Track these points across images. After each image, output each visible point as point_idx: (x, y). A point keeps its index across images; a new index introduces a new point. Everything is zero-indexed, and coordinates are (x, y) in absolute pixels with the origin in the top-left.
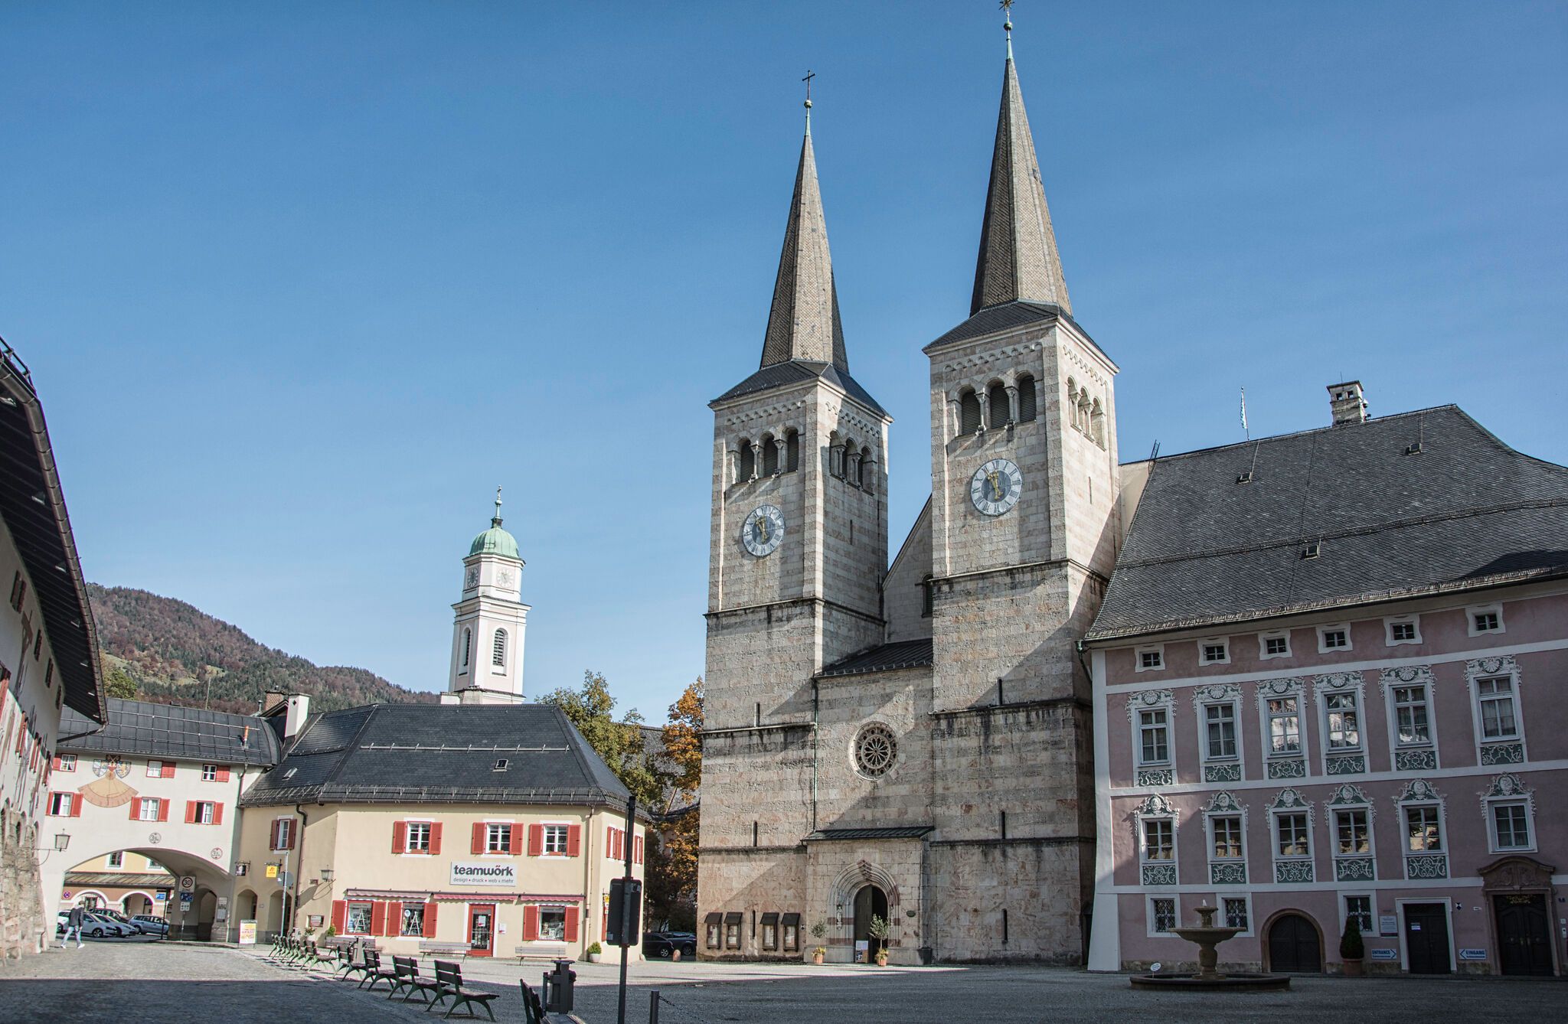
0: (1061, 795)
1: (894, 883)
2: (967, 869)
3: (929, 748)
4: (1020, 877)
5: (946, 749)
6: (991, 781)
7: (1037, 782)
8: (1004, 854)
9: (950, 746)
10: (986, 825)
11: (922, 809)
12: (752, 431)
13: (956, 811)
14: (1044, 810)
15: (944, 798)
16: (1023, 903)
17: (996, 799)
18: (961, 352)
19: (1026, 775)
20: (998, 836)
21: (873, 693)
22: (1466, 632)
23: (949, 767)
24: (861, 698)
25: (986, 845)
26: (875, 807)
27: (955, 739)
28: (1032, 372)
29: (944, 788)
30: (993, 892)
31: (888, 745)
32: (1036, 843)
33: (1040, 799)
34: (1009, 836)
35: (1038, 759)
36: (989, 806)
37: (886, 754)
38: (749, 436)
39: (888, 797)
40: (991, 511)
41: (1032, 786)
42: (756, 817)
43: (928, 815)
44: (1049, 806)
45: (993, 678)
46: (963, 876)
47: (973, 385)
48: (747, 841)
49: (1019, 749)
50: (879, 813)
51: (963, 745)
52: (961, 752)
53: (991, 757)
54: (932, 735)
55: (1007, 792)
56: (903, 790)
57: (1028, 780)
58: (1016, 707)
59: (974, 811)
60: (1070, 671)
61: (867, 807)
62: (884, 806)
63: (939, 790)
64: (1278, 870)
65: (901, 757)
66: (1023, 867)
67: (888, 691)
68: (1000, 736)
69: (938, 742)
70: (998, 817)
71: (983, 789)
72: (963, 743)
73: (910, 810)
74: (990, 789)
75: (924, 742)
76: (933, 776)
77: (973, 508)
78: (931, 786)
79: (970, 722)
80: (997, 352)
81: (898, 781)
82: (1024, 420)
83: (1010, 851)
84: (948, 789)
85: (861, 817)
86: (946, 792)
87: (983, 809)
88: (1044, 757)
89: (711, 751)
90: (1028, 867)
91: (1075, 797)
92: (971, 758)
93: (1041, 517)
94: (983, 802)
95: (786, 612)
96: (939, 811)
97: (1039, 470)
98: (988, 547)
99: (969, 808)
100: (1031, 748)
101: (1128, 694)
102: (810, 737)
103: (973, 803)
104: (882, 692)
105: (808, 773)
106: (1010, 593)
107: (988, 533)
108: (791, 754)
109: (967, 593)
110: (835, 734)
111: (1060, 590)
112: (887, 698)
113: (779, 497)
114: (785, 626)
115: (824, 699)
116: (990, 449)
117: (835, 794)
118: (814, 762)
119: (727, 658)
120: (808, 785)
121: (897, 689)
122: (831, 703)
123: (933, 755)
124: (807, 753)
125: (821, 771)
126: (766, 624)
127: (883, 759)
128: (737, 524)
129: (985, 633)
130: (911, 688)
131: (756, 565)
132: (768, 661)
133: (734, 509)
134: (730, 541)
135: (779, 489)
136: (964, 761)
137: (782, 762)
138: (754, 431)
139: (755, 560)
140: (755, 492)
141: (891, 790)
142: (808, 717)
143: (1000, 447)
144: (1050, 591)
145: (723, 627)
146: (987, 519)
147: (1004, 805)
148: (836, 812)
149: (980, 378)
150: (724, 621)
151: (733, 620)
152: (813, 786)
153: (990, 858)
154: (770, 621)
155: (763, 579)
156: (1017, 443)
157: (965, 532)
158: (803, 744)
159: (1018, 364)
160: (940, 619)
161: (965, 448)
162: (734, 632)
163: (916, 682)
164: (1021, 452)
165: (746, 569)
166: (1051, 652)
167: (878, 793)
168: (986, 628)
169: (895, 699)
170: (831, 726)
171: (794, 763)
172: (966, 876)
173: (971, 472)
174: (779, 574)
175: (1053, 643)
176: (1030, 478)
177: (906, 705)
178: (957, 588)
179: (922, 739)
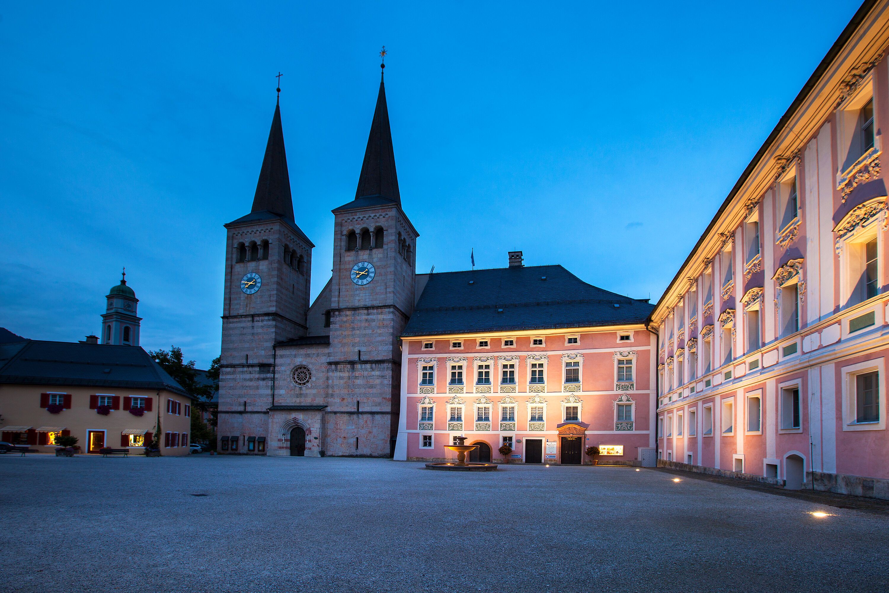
0: (384, 396)
1: (308, 427)
2: (341, 422)
3: (326, 376)
4: (364, 426)
5: (334, 376)
6: (353, 389)
7: (374, 391)
8: (358, 417)
9: (336, 375)
10: (350, 406)
11: (322, 399)
12: (246, 239)
13: (338, 400)
14: (376, 401)
15: (332, 395)
16: (365, 435)
17: (355, 396)
18: (350, 214)
19: (369, 388)
20: (356, 410)
21: (301, 353)
22: (564, 344)
23: (335, 383)
24: (295, 355)
25: (351, 413)
26: (301, 397)
27: (338, 373)
28: (383, 226)
29: (332, 391)
30: (353, 431)
31: (308, 374)
32: (373, 413)
33: (375, 397)
34: (360, 410)
35: (375, 382)
36: (352, 399)
37: (306, 377)
38: (244, 242)
39: (307, 394)
40: (360, 283)
41: (372, 392)
42: (245, 399)
43: (325, 401)
44: (378, 400)
45: (356, 349)
46: (340, 425)
47: (355, 229)
48: (241, 408)
49: (367, 378)
50: (302, 400)
51: (341, 375)
52: (341, 378)
53: (354, 380)
54: (328, 371)
55: (360, 394)
56: (314, 391)
57: (370, 390)
58: (366, 362)
59: (345, 401)
60: (391, 349)
61: (297, 397)
62: (305, 397)
63: (330, 391)
64: (476, 426)
65: (313, 379)
66: (366, 422)
67: (308, 352)
68: (358, 373)
69: (330, 374)
70: (356, 404)
71: (350, 392)
72: (342, 374)
73: (317, 399)
74: (353, 392)
75: (324, 373)
76: (328, 387)
77: (351, 281)
78: (326, 390)
79: (345, 367)
81: (311, 388)
82: (377, 247)
83: (360, 416)
84: (334, 392)
85: (294, 401)
87: (349, 400)
88: (378, 381)
89: (224, 373)
90: (368, 422)
91: (390, 397)
92: (345, 381)
93: (383, 288)
94: (350, 397)
95: (261, 318)
96: (330, 400)
97: (383, 268)
98: (357, 298)
99: (343, 399)
100: (372, 377)
101: (418, 359)
102: (272, 369)
103: (345, 397)
104: (306, 354)
105: (270, 383)
106: (366, 317)
107: (358, 292)
108: (262, 376)
109: (347, 316)
110: (283, 368)
111: (389, 317)
112: (308, 355)
113: (259, 269)
114: (260, 324)
115: (279, 354)
116: (361, 257)
117: (282, 392)
118: (273, 379)
119: (232, 336)
120: (270, 388)
121: (313, 352)
122: (282, 356)
123: (328, 379)
124: (270, 375)
125: (276, 382)
126: (251, 323)
127: (305, 379)
128: (238, 279)
129: (354, 332)
130: (319, 352)
131: (247, 298)
132: (252, 338)
133: (236, 273)
134: (234, 287)
135: (259, 266)
136: (342, 381)
137: (258, 379)
138: (247, 240)
139: (246, 296)
140: (247, 266)
141: (308, 391)
142: (271, 361)
143: (366, 257)
144: (385, 317)
145: (230, 323)
146: (358, 287)
147: (359, 399)
148: (283, 399)
149: (358, 226)
150: (231, 320)
151: (235, 320)
152: (273, 388)
153: (352, 418)
154: (253, 321)
155: (250, 304)
156: (374, 256)
157: (348, 291)
158: (268, 372)
159: (377, 222)
160: (334, 325)
161: (349, 256)
162: (236, 325)
163: (321, 350)
164: (375, 260)
165: (242, 299)
166: (383, 341)
167: (302, 392)
168: (355, 330)
169: (311, 356)
170: (281, 365)
171: (264, 379)
172: (341, 425)
173: (351, 266)
174: (258, 302)
175: (384, 338)
176: (378, 271)
177: (316, 359)
178: (342, 313)
179: (323, 372)
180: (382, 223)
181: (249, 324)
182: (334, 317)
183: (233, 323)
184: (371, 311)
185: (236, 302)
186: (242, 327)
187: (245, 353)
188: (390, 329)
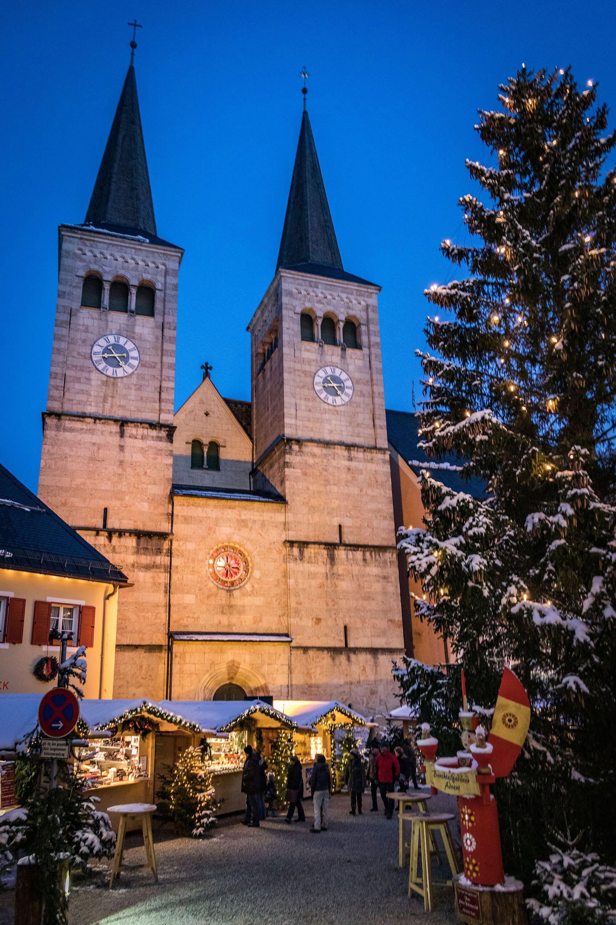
0: (390, 616)
2: (318, 671)
3: (283, 569)
5: (298, 571)
6: (336, 600)
7: (373, 605)
8: (349, 659)
9: (301, 569)
10: (333, 635)
11: (276, 618)
12: (104, 267)
13: (308, 623)
14: (378, 626)
15: (297, 612)
16: (365, 699)
17: (341, 615)
18: (307, 283)
19: (363, 599)
20: (343, 645)
21: (229, 517)
23: (301, 586)
24: (217, 519)
25: (334, 651)
26: (231, 614)
27: (306, 565)
29: (297, 603)
30: (341, 690)
31: (243, 563)
32: (374, 651)
33: (375, 618)
34: (351, 644)
35: (373, 588)
36: (336, 620)
39: (243, 606)
40: (330, 402)
41: (369, 608)
43: (281, 624)
44: (382, 624)
45: (336, 522)
46: (315, 677)
49: (358, 579)
50: (234, 619)
51: (312, 570)
52: (311, 576)
53: (337, 582)
54: (286, 558)
55: (349, 610)
56: (258, 601)
57: (365, 603)
58: (355, 547)
59: (323, 623)
61: (223, 613)
62: (240, 613)
63: (293, 604)
65: (257, 574)
66: (364, 669)
67: (243, 517)
68: (343, 567)
69: (292, 565)
70: (343, 630)
71: (330, 606)
72: (313, 568)
73: (264, 619)
74: (336, 607)
75: (277, 564)
76: (287, 592)
78: (284, 599)
79: (318, 553)
80: (335, 294)
81: (253, 593)
83: (353, 657)
84: (300, 604)
85: (216, 622)
86: (299, 606)
87: (331, 622)
88: (377, 587)
90: (368, 670)
92: (319, 581)
94: (331, 616)
95: (140, 431)
96: (293, 621)
99: (319, 621)
100: (367, 579)
102: (166, 545)
103: (321, 616)
104: (238, 517)
105: (163, 578)
106: (347, 463)
107: (327, 416)
108: (145, 559)
109: (314, 455)
110: (190, 546)
111: (384, 470)
112: (242, 523)
113: (134, 332)
114: (139, 443)
115: (180, 514)
116: (328, 358)
117: (189, 599)
118: (169, 569)
119: (69, 459)
120: (163, 589)
121: (252, 517)
122: (187, 520)
123: (286, 575)
124: (162, 559)
125: (175, 577)
126: (118, 437)
127: (236, 574)
128: (84, 341)
129: (328, 487)
130: (265, 519)
131: (105, 383)
132: (120, 471)
133: (81, 327)
134: (75, 354)
135: (134, 326)
136: (314, 583)
137: (133, 566)
138: (107, 269)
139: (105, 378)
140: (107, 321)
141: (247, 601)
142: (165, 527)
143: (336, 359)
144: (377, 469)
145: (65, 430)
146: (326, 406)
147: (347, 621)
148: (191, 615)
149: (320, 306)
150: (68, 424)
151: (78, 425)
152: (168, 590)
153: (337, 662)
154: (122, 434)
155: (113, 397)
156: (349, 360)
157: (310, 410)
158: (159, 551)
159: (349, 308)
160: (291, 470)
161: (308, 351)
162: (79, 437)
163: (269, 515)
164: (351, 368)
165: (93, 383)
166: (379, 512)
167: (233, 602)
168: (329, 484)
169: (250, 525)
170: (186, 539)
171: (148, 568)
172: (317, 677)
173: (313, 369)
174: (133, 398)
175: (380, 506)
176: (358, 387)
177: (260, 531)
178: (305, 449)
179: (275, 561)
180: (358, 313)
181: (116, 440)
182: (290, 453)
183: (71, 430)
184: (354, 453)
185: (77, 386)
186: (94, 444)
187: (103, 504)
188: (388, 492)
